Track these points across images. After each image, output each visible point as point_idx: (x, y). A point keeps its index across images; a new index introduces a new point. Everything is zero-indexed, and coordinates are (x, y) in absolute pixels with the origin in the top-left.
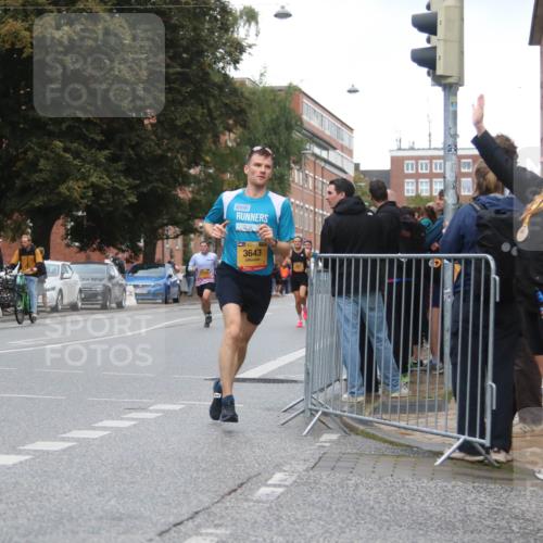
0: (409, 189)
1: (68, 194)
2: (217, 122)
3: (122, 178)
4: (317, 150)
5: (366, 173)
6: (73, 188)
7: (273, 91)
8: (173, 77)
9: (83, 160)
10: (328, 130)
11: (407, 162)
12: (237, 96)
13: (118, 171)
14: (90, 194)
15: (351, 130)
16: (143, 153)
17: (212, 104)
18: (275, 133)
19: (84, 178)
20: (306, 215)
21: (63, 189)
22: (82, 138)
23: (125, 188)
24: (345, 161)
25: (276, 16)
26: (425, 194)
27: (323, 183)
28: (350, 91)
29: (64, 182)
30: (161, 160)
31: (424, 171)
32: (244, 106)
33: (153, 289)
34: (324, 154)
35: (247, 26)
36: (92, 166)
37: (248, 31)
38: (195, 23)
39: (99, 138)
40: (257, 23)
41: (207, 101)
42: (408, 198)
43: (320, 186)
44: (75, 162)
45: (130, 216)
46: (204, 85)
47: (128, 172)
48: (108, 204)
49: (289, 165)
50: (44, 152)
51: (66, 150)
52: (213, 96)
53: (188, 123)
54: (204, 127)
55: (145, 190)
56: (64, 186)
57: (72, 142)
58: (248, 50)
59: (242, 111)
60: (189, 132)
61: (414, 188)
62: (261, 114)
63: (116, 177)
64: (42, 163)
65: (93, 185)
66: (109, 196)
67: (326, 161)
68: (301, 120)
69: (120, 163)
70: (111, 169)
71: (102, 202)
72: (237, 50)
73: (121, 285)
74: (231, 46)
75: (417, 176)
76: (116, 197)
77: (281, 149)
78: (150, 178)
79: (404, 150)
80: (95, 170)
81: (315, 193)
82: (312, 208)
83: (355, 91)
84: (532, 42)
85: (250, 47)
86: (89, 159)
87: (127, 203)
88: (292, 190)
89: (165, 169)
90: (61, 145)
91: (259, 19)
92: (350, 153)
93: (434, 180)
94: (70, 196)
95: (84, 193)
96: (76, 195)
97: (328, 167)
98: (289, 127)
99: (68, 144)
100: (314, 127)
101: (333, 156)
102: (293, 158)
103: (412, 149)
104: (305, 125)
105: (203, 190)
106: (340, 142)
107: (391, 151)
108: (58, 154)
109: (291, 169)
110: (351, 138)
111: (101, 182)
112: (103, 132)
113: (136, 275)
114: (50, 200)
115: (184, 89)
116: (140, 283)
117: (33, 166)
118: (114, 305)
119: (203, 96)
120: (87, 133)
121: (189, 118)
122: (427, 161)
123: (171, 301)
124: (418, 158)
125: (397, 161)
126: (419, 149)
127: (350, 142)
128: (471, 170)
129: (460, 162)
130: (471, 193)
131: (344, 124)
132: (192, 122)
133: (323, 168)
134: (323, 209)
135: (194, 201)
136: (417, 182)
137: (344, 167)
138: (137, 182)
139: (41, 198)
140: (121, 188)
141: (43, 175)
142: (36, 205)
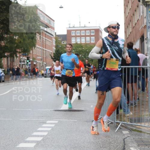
0: (73, 41)
5: (58, 36)
10: (46, 21)
11: (72, 32)
15: (54, 21)
20: (40, 50)
24: (52, 32)
26: (79, 42)
27: (46, 39)
28: (60, 7)
31: (78, 35)
34: (46, 29)
42: (73, 44)
43: (45, 41)
53: (4, 19)
60: (5, 22)
61: (75, 40)
67: (46, 32)
75: (76, 36)
79: (72, 27)
81: (43, 43)
82: (42, 48)
83: (62, 7)
88: (37, 42)
92: (53, 28)
93: (82, 38)
97: (47, 34)
101: (48, 30)
104: (41, 20)
105: (8, 42)
106: (50, 25)
107: (67, 28)
110: (54, 23)
115: (3, 7)
122: (79, 31)
123: (2, 81)
124: (76, 30)
125: (69, 32)
126: (76, 27)
127: (54, 25)
128: (94, 34)
129: (90, 31)
130: (94, 42)
131: (51, 19)
132: (6, 19)
133: (45, 34)
134: (46, 48)
135: (5, 46)
136: (76, 38)
137: (52, 34)
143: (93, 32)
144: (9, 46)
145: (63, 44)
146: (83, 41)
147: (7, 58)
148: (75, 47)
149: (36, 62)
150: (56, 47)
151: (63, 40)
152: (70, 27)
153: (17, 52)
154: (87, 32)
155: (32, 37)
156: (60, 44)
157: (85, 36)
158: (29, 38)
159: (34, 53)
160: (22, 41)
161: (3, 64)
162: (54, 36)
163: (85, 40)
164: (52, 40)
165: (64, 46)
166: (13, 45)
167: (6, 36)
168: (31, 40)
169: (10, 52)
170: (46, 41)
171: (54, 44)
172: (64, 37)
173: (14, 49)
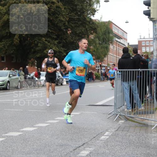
0: (144, 50)
1: (46, 53)
2: (88, 32)
3: (62, 48)
4: (117, 39)
5: (131, 46)
7: (104, 23)
8: (76, 19)
9: (51, 43)
10: (120, 33)
11: (143, 42)
12: (94, 24)
13: (61, 46)
15: (127, 33)
16: (68, 41)
17: (87, 27)
18: (105, 34)
20: (114, 58)
21: (45, 51)
22: (50, 37)
23: (63, 51)
24: (125, 43)
26: (148, 51)
27: (119, 49)
28: (126, 22)
29: (46, 49)
31: (148, 45)
32: (96, 27)
34: (119, 40)
35: (96, 5)
36: (53, 45)
37: (97, 6)
38: (82, 4)
39: (55, 37)
40: (99, 4)
41: (86, 26)
42: (143, 52)
44: (48, 44)
46: (85, 21)
47: (63, 47)
49: (109, 44)
50: (40, 41)
51: (46, 40)
52: (87, 25)
54: (85, 33)
57: (47, 38)
58: (97, 11)
59: (95, 29)
60: (80, 35)
61: (145, 49)
62: (101, 29)
63: (60, 48)
64: (39, 44)
66: (58, 53)
68: (112, 31)
69: (61, 44)
70: (59, 46)
72: (94, 11)
73: (62, 79)
74: (92, 10)
76: (60, 54)
77: (107, 39)
78: (70, 48)
79: (142, 39)
81: (116, 51)
82: (116, 56)
83: (128, 22)
85: (97, 10)
86: (52, 43)
87: (63, 55)
88: (110, 51)
89: (74, 46)
90: (44, 39)
91: (100, 2)
92: (126, 40)
93: (151, 47)
97: (120, 44)
98: (109, 33)
99: (46, 39)
100: (116, 33)
101: (121, 41)
102: (110, 42)
104: (114, 32)
106: (124, 37)
107: (138, 39)
108: (43, 42)
109: (109, 45)
110: (127, 35)
111: (56, 50)
112: (56, 35)
113: (66, 76)
114: (41, 55)
115: (79, 23)
116: (67, 78)
117: (37, 45)
118: (60, 84)
119: (84, 25)
120: (51, 35)
122: (149, 42)
124: (146, 41)
125: (140, 42)
126: (146, 38)
127: (126, 37)
132: (81, 32)
134: (119, 56)
136: (146, 48)
138: (66, 49)
139: (39, 54)
140: (61, 51)
141: (40, 48)
142: (38, 56)
149: (110, 67)
155: (106, 46)
159: (109, 60)
162: (127, 46)
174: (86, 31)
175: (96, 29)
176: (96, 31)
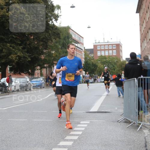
0: (99, 54)
1: (11, 58)
2: (52, 37)
5: (87, 50)
6: (13, 57)
9: (15, 49)
10: (77, 38)
11: (98, 46)
12: (57, 30)
13: (26, 52)
14: (18, 58)
15: (83, 38)
16: (32, 46)
17: (50, 32)
18: (65, 40)
19: (16, 54)
21: (10, 57)
22: (14, 43)
23: (27, 56)
25: (71, 7)
26: (103, 55)
28: (88, 27)
29: (10, 55)
30: (37, 48)
31: (103, 49)
32: (59, 32)
33: (37, 85)
34: (76, 45)
35: (57, 10)
36: (18, 50)
37: (58, 12)
39: (19, 43)
40: (60, 9)
42: (99, 56)
44: (13, 50)
45: (28, 64)
46: (48, 27)
47: (28, 52)
48: (23, 61)
50: (4, 47)
51: (10, 46)
52: (51, 30)
53: (44, 37)
54: (49, 39)
55: (32, 57)
56: (10, 56)
57: (12, 44)
58: (60, 17)
59: (58, 34)
60: (44, 40)
62: (63, 35)
63: (25, 53)
64: (4, 50)
65: (18, 56)
66: (23, 59)
67: (77, 47)
69: (26, 49)
70: (23, 51)
71: (21, 60)
72: (56, 17)
73: (30, 84)
75: (101, 50)
76: (25, 59)
77: (66, 44)
78: (34, 53)
80: (19, 52)
84: (137, 12)
85: (60, 16)
86: (17, 48)
87: (28, 60)
92: (83, 44)
93: (106, 51)
94: (12, 59)
95: (16, 58)
96: (14, 59)
97: (78, 48)
98: (68, 38)
99: (11, 45)
101: (79, 45)
103: (99, 43)
105: (47, 56)
108: (9, 48)
110: (83, 40)
111: (20, 55)
112: (20, 41)
113: (32, 81)
114: (6, 61)
116: (34, 83)
117: (1, 51)
118: (28, 90)
119: (48, 30)
120: (15, 41)
121: (44, 36)
122: (103, 46)
123: (42, 88)
124: (101, 45)
125: (95, 46)
126: (101, 43)
128: (115, 48)
129: (112, 46)
130: (116, 54)
131: (81, 36)
133: (76, 49)
135: (45, 59)
136: (101, 52)
137: (82, 48)
138: (30, 55)
139: (4, 60)
140: (26, 56)
141: (4, 53)
142: (3, 62)
143: (115, 46)
144: (47, 59)
145: (91, 57)
146: (107, 54)
147: (46, 68)
148: (101, 59)
150: (85, 59)
151: (90, 53)
152: (96, 43)
153: (54, 63)
154: (110, 47)
155: (66, 51)
156: (88, 56)
157: (109, 50)
158: (63, 52)
160: (58, 55)
161: (43, 73)
162: (84, 50)
163: (108, 53)
164: (82, 53)
165: (92, 58)
166: (51, 58)
167: (45, 51)
168: (65, 54)
169: (49, 64)
170: (77, 54)
171: (84, 57)
172: (91, 51)
173: (51, 61)
174: (49, 36)
175: (60, 34)
176: (60, 36)
